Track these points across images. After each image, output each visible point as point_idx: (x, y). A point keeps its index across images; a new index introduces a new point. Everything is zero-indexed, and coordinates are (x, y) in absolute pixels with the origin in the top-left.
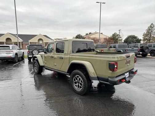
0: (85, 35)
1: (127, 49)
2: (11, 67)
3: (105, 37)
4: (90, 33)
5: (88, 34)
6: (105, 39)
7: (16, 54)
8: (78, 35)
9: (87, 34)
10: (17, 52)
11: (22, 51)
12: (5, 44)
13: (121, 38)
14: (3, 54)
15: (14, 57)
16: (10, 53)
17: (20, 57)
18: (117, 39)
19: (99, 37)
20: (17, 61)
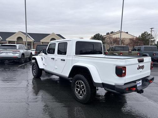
0: (106, 34)
1: (155, 53)
2: (16, 68)
3: (131, 37)
4: (112, 33)
5: (110, 33)
6: (130, 39)
7: (23, 54)
8: (96, 35)
9: (108, 34)
10: (24, 52)
11: (30, 51)
12: (16, 43)
13: (153, 38)
14: (10, 54)
15: (20, 57)
16: (16, 53)
17: (27, 58)
18: (148, 40)
19: (120, 37)
20: (23, 62)
